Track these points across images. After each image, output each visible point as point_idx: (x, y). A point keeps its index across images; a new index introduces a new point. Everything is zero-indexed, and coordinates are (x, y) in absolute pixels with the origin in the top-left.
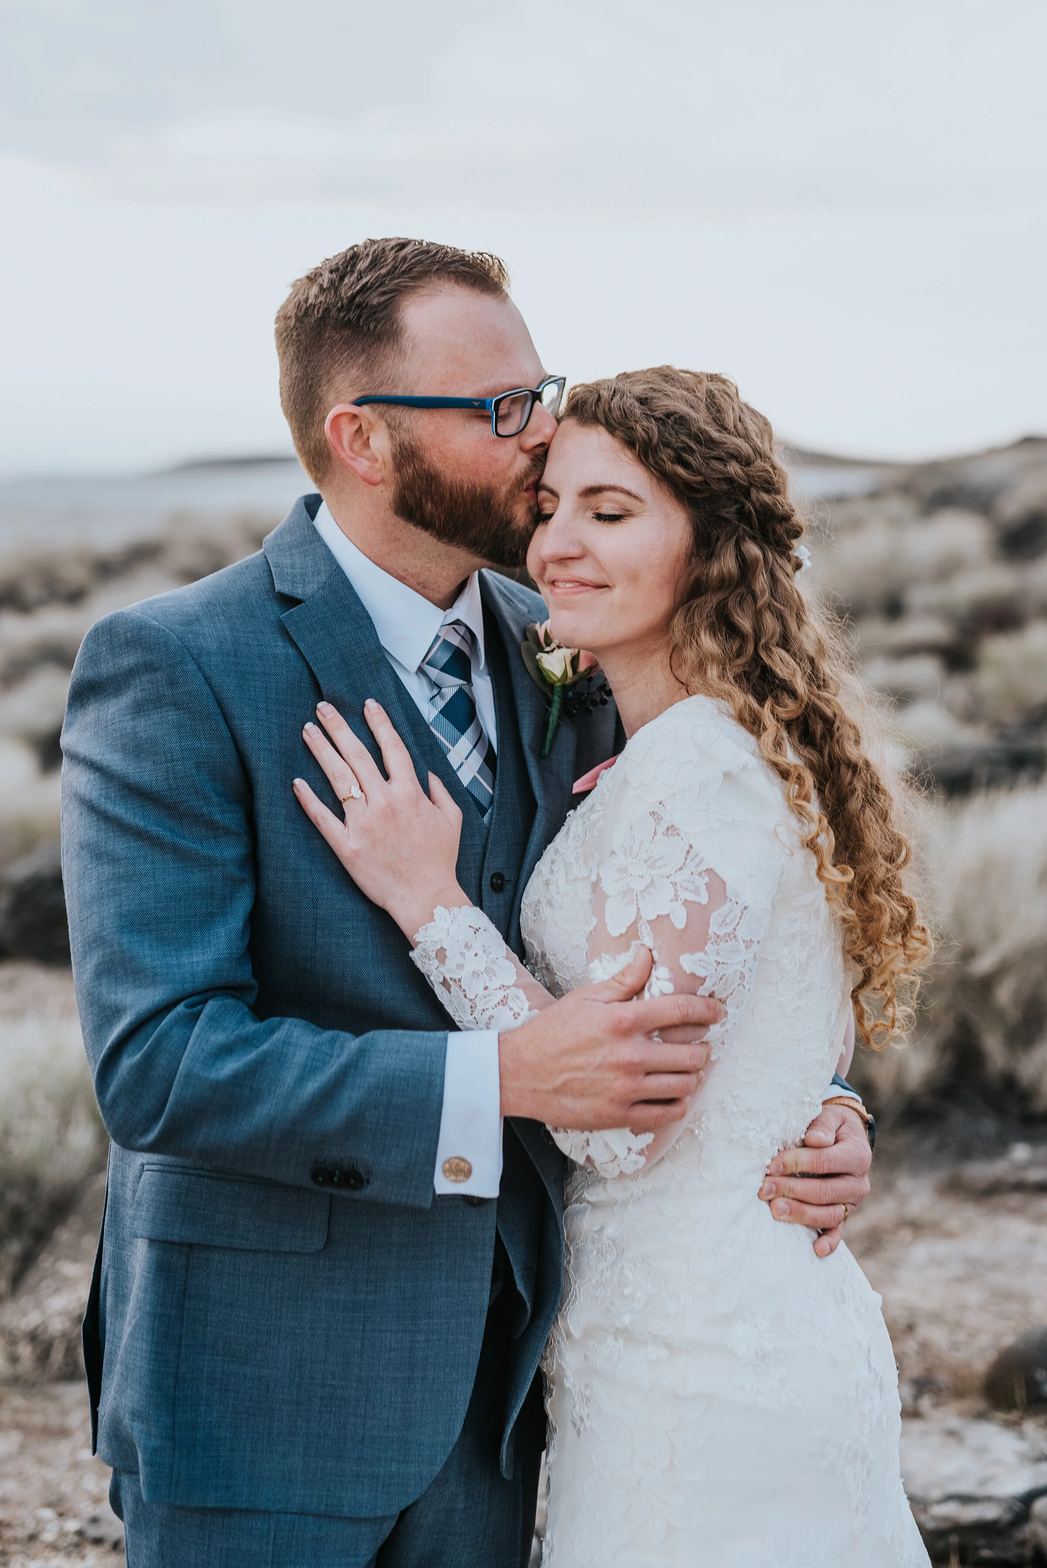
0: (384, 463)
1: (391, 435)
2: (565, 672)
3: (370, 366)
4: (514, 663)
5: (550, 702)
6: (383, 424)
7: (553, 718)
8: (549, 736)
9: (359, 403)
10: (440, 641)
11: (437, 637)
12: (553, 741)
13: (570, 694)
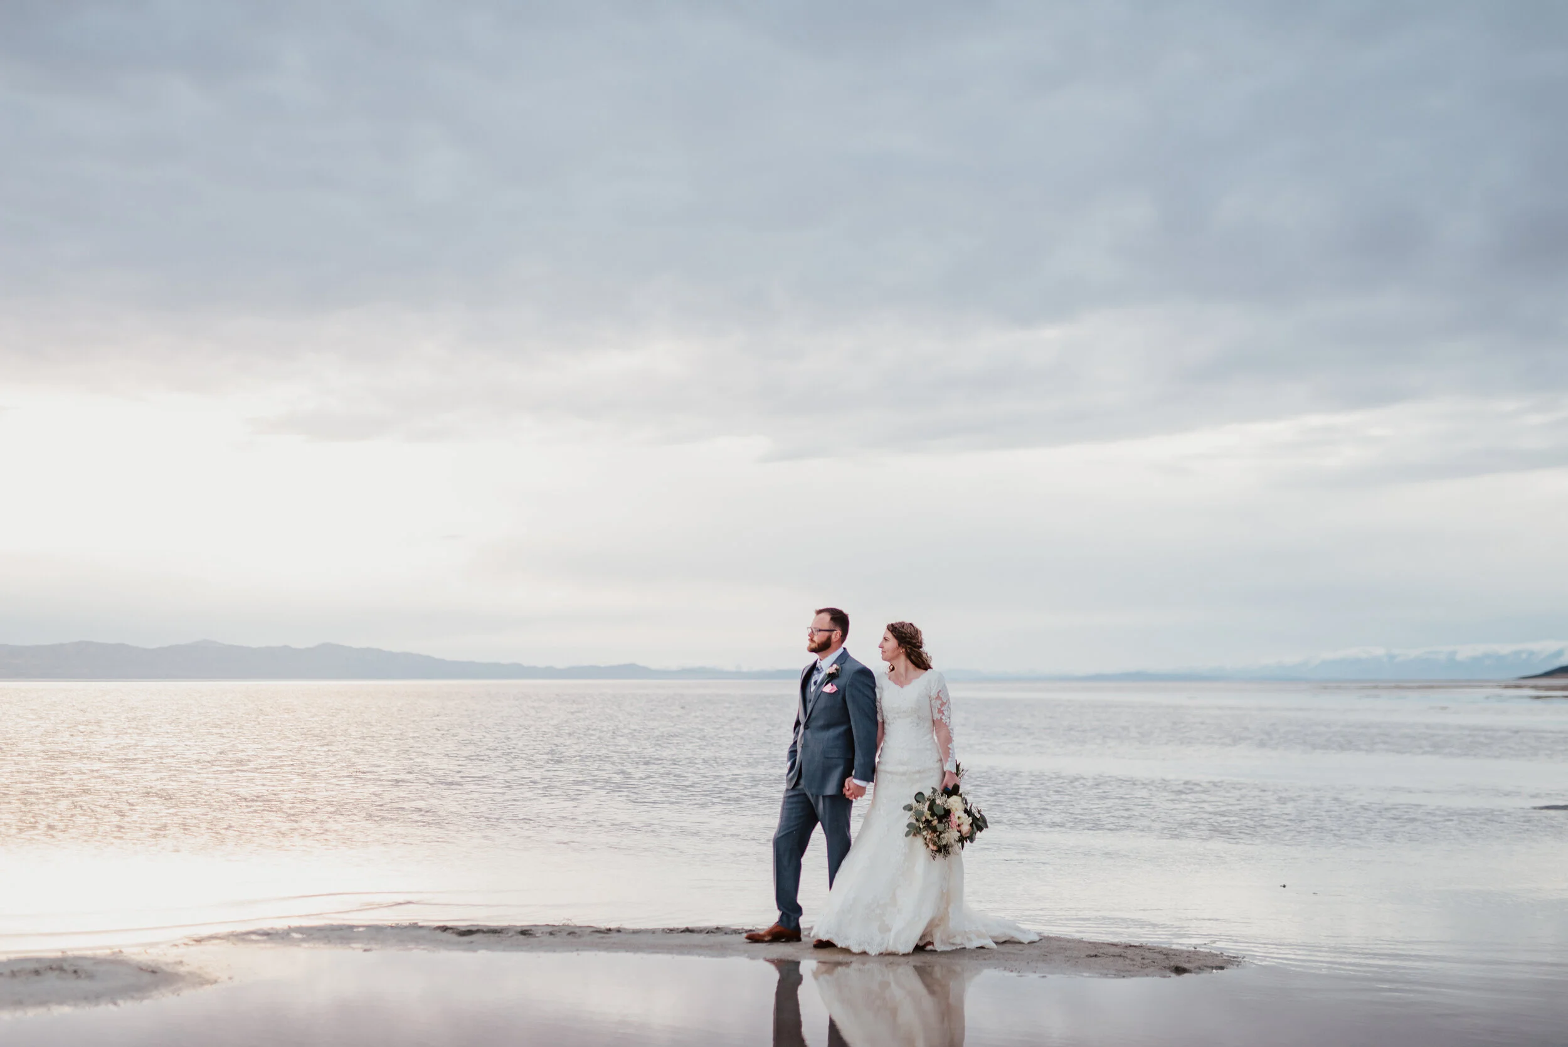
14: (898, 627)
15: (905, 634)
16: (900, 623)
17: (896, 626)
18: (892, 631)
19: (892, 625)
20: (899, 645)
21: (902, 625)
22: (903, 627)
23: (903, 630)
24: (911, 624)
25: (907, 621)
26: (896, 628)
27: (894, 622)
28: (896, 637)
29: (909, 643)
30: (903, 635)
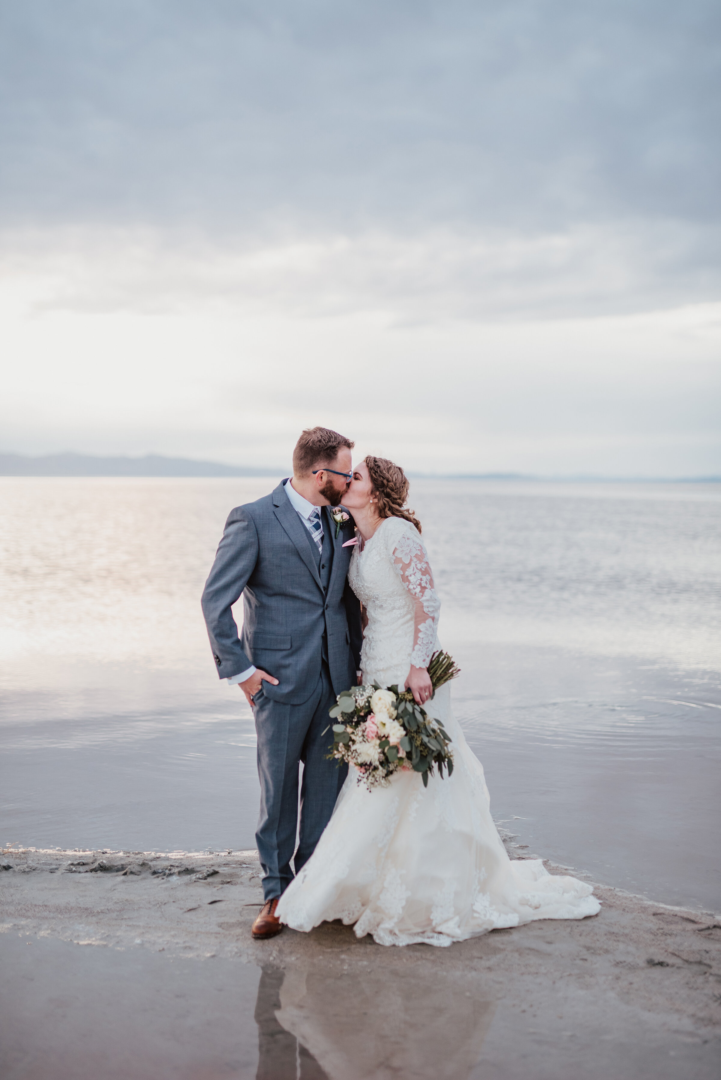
0: (323, 482)
1: (328, 478)
2: (340, 519)
3: (329, 463)
4: (329, 517)
5: (337, 526)
6: (327, 475)
7: (338, 530)
8: (337, 534)
9: (324, 470)
10: (314, 511)
11: (313, 511)
12: (338, 535)
13: (341, 524)
14: (382, 467)
15: (388, 481)
16: (386, 462)
17: (380, 464)
18: (370, 469)
19: (375, 460)
20: (372, 492)
21: (389, 466)
22: (389, 469)
23: (387, 475)
24: (400, 469)
25: (397, 462)
26: (379, 467)
27: (378, 456)
28: (373, 480)
29: (388, 495)
30: (385, 482)
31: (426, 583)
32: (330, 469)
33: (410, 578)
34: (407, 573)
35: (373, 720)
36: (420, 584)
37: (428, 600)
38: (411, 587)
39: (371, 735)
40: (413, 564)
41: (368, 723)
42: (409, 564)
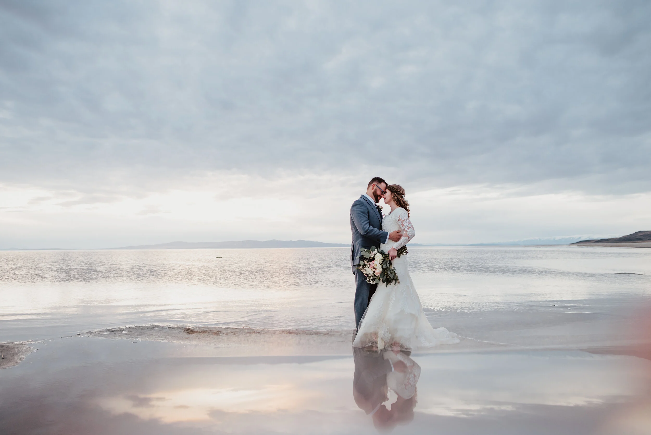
31: (410, 226)
32: (377, 185)
33: (404, 225)
34: (403, 223)
35: (373, 262)
36: (408, 226)
37: (409, 231)
38: (405, 227)
39: (371, 267)
40: (405, 220)
41: (372, 263)
42: (404, 220)
